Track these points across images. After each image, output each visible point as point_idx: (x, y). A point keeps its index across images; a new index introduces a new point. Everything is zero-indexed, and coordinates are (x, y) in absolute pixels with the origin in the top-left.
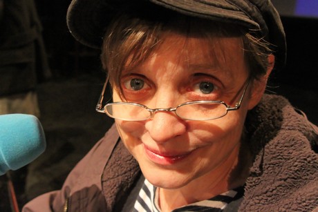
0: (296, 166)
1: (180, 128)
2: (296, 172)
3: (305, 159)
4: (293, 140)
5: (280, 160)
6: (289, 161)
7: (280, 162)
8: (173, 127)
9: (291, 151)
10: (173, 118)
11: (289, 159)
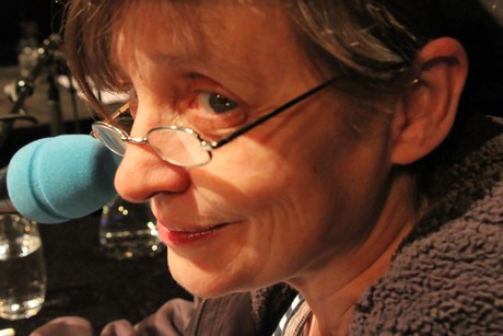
0: (446, 309)
1: (163, 177)
2: (438, 321)
3: (488, 300)
4: (480, 247)
5: (416, 287)
6: (435, 294)
7: (414, 292)
8: (146, 173)
9: (453, 272)
10: (148, 156)
11: (437, 289)
